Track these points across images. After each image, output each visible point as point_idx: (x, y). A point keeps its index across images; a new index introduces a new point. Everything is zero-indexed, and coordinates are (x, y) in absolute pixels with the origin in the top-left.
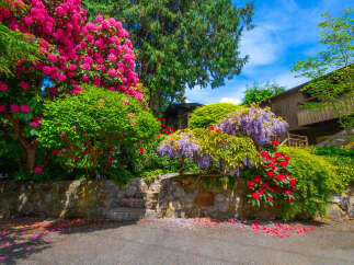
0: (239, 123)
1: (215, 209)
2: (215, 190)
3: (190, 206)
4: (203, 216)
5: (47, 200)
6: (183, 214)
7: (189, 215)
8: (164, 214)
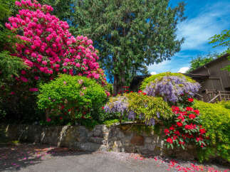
0: (156, 87)
1: (145, 148)
2: (145, 134)
3: (127, 145)
4: (136, 152)
5: (53, 136)
6: (123, 150)
7: (127, 151)
8: (111, 149)
